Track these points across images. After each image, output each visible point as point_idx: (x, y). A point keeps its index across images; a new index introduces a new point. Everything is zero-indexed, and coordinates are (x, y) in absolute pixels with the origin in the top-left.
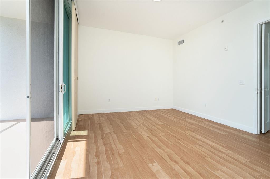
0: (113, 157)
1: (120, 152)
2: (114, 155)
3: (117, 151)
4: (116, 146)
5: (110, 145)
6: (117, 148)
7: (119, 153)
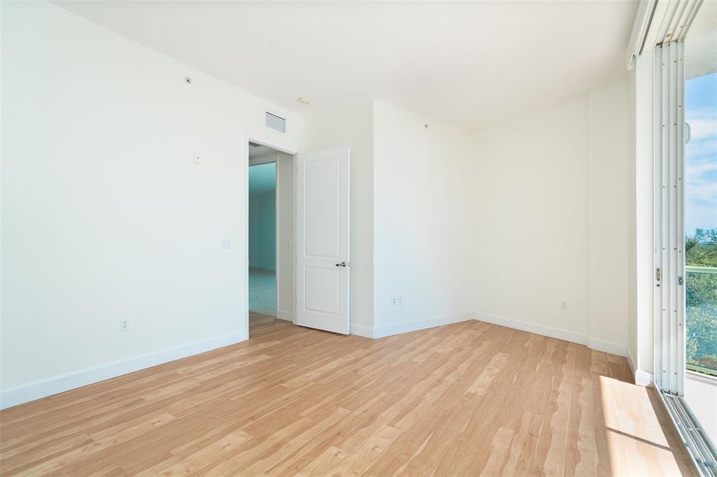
0: (534, 430)
1: (512, 432)
2: (531, 434)
3: (515, 438)
4: (509, 450)
5: (523, 461)
6: (511, 444)
7: (516, 432)
